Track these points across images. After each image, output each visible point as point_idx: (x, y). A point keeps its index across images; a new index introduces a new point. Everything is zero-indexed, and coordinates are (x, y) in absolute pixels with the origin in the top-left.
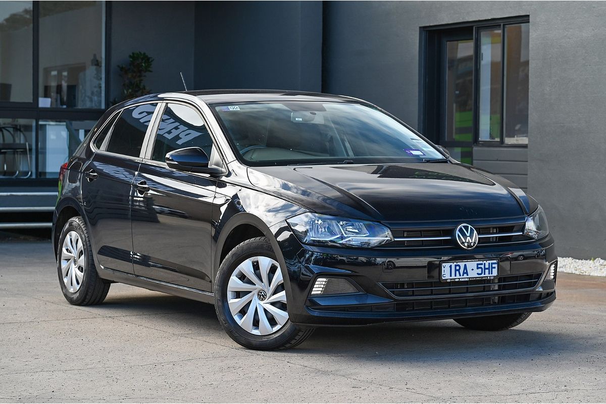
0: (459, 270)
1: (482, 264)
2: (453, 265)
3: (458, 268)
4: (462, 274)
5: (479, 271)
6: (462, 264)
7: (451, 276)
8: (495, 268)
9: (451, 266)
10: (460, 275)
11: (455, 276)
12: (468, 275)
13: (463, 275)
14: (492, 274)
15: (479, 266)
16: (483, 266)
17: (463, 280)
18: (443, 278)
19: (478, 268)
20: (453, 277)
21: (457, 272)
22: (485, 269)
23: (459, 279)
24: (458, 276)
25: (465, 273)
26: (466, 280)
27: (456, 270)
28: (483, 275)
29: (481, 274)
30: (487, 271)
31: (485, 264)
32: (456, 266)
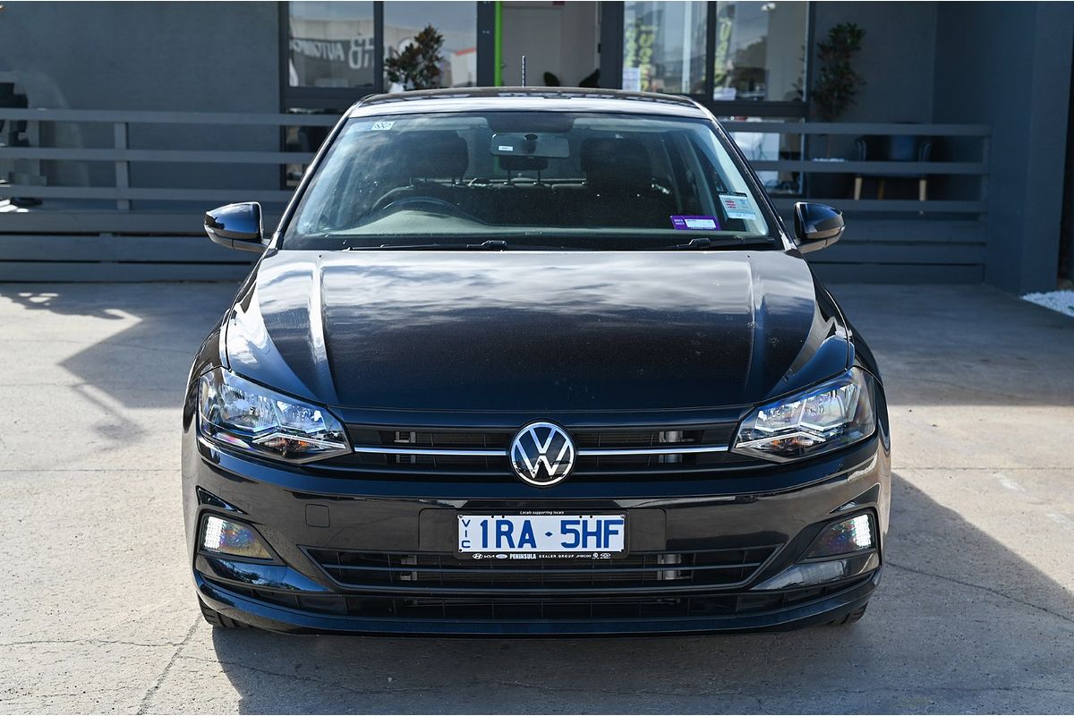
0: (508, 534)
1: (577, 522)
2: (492, 521)
3: (505, 528)
4: (516, 542)
5: (570, 538)
6: (518, 521)
7: (485, 545)
8: (616, 532)
9: (484, 524)
10: (512, 545)
11: (498, 545)
12: (534, 546)
13: (521, 546)
14: (606, 545)
15: (568, 527)
16: (579, 528)
17: (517, 557)
18: (464, 550)
19: (564, 531)
20: (492, 547)
21: (504, 539)
22: (586, 534)
23: (508, 553)
24: (505, 547)
25: (527, 541)
26: (529, 556)
27: (499, 533)
28: (579, 548)
29: (576, 545)
30: (592, 540)
31: (585, 523)
32: (499, 523)
